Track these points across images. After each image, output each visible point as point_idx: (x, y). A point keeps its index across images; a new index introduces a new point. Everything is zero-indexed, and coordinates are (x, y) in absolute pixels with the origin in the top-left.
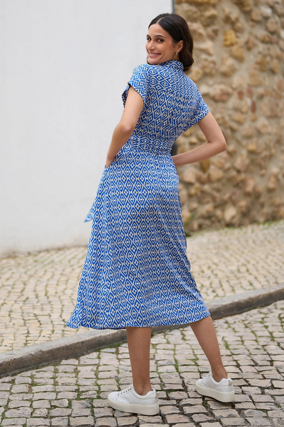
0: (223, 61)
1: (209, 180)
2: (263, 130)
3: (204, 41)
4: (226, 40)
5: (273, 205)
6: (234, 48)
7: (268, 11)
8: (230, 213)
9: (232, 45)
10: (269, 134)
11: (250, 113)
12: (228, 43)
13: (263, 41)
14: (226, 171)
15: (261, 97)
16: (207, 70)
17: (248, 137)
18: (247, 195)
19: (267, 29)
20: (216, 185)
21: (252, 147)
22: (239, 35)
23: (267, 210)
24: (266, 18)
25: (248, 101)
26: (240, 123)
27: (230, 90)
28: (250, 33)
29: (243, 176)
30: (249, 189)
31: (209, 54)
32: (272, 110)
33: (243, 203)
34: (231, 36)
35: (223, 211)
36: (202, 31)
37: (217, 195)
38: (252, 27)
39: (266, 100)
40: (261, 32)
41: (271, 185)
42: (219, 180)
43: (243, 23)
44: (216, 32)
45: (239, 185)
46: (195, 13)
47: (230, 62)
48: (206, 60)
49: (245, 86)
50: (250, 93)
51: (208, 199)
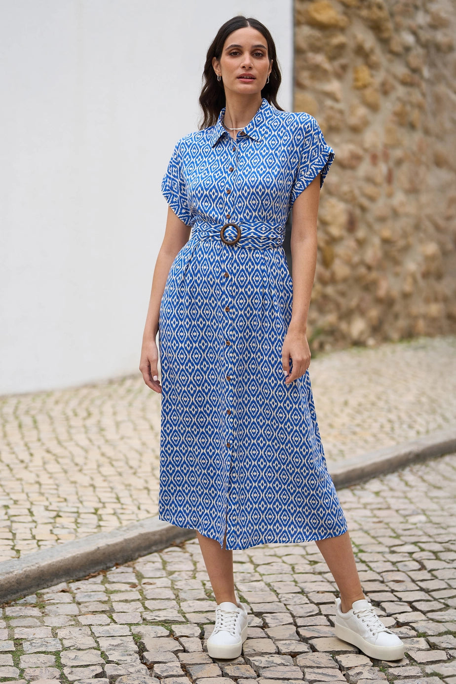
0: (352, 109)
1: (333, 280)
2: (401, 210)
3: (329, 81)
4: (356, 80)
5: (409, 316)
6: (368, 92)
7: (409, 39)
8: (358, 327)
9: (365, 86)
10: (407, 215)
11: (385, 185)
12: (360, 84)
13: (404, 83)
14: (353, 267)
15: (399, 162)
16: (333, 123)
17: (382, 219)
18: (379, 301)
19: (408, 65)
20: (341, 287)
21: (387, 233)
22: (374, 72)
23: (402, 323)
24: (407, 49)
25: (383, 168)
26: (372, 199)
27: (360, 152)
28: (388, 71)
29: (374, 275)
30: (382, 292)
31: (336, 100)
32: (411, 182)
33: (374, 313)
34: (364, 74)
35: (349, 323)
36: (327, 66)
37: (342, 301)
38: (391, 61)
39: (405, 167)
40: (400, 70)
41: (408, 287)
42: (345, 280)
43: (379, 56)
44: (344, 68)
45: (369, 287)
46: (318, 39)
47: (362, 111)
48: (332, 108)
49: (380, 147)
50: (386, 157)
51: (331, 306)
